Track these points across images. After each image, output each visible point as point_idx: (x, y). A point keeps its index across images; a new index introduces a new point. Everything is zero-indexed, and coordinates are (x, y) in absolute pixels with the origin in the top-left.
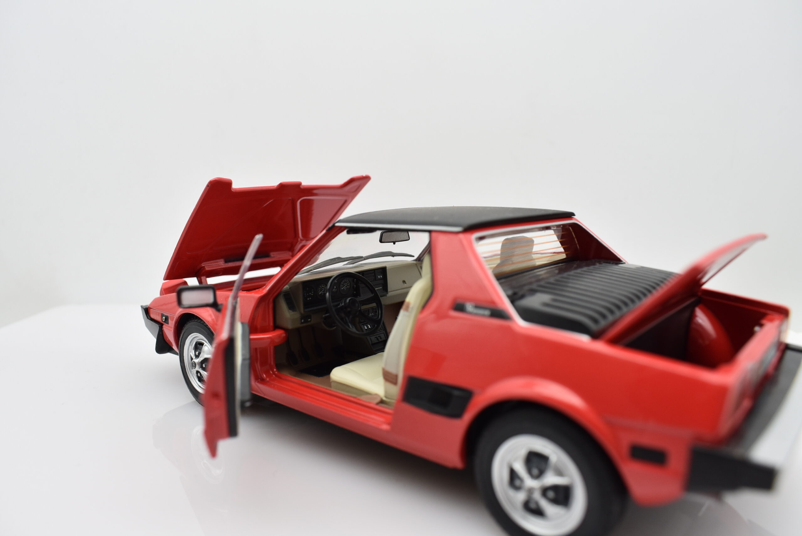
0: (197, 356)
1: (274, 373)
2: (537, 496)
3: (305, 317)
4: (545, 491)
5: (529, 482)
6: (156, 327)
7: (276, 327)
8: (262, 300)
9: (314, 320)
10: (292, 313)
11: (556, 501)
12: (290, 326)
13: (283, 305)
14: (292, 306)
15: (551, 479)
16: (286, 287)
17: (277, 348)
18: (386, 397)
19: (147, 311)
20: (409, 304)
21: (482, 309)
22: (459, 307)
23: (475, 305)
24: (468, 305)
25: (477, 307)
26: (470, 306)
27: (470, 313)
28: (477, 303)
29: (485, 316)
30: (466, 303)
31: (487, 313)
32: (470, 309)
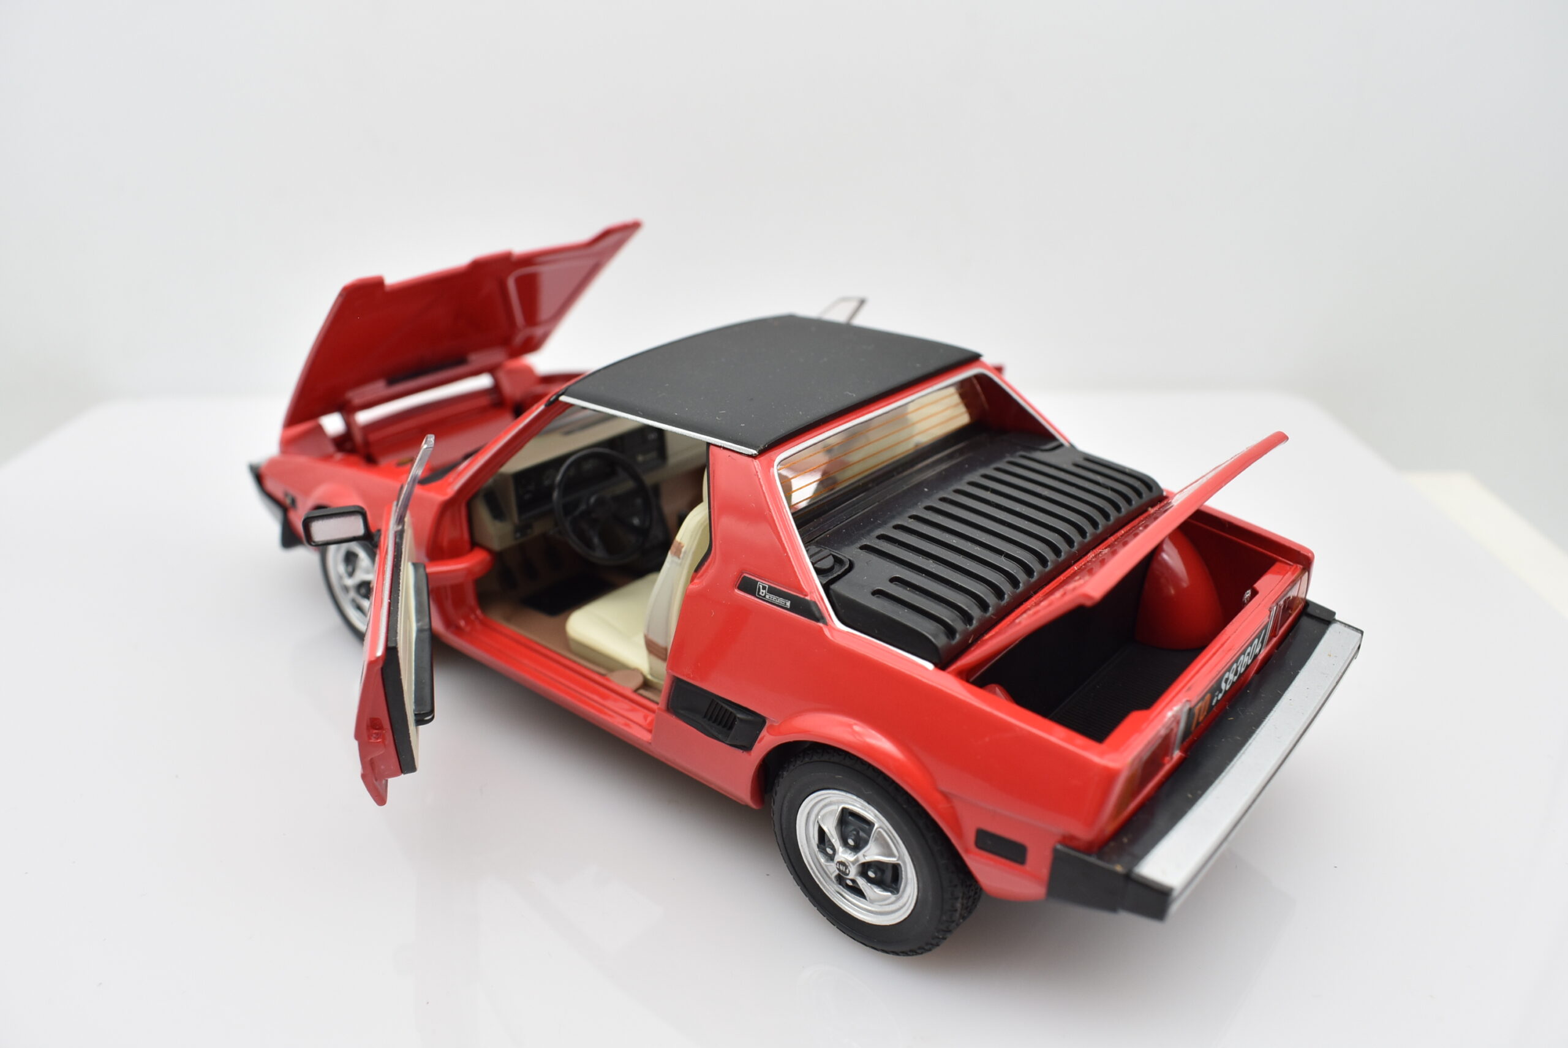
0: (351, 574)
1: (477, 617)
2: (853, 873)
3: (522, 529)
4: (864, 868)
5: (843, 855)
6: (279, 513)
7: (475, 544)
8: (448, 506)
9: (538, 528)
10: (499, 525)
11: (878, 882)
12: (496, 545)
13: (483, 513)
14: (498, 513)
15: (872, 853)
16: (490, 481)
17: (479, 582)
18: (651, 674)
19: (259, 476)
20: (680, 546)
21: (780, 597)
22: (749, 586)
23: (769, 587)
24: (760, 584)
25: (771, 591)
26: (764, 588)
27: (763, 599)
28: (772, 585)
29: (786, 609)
30: (758, 582)
31: (788, 604)
32: (763, 592)
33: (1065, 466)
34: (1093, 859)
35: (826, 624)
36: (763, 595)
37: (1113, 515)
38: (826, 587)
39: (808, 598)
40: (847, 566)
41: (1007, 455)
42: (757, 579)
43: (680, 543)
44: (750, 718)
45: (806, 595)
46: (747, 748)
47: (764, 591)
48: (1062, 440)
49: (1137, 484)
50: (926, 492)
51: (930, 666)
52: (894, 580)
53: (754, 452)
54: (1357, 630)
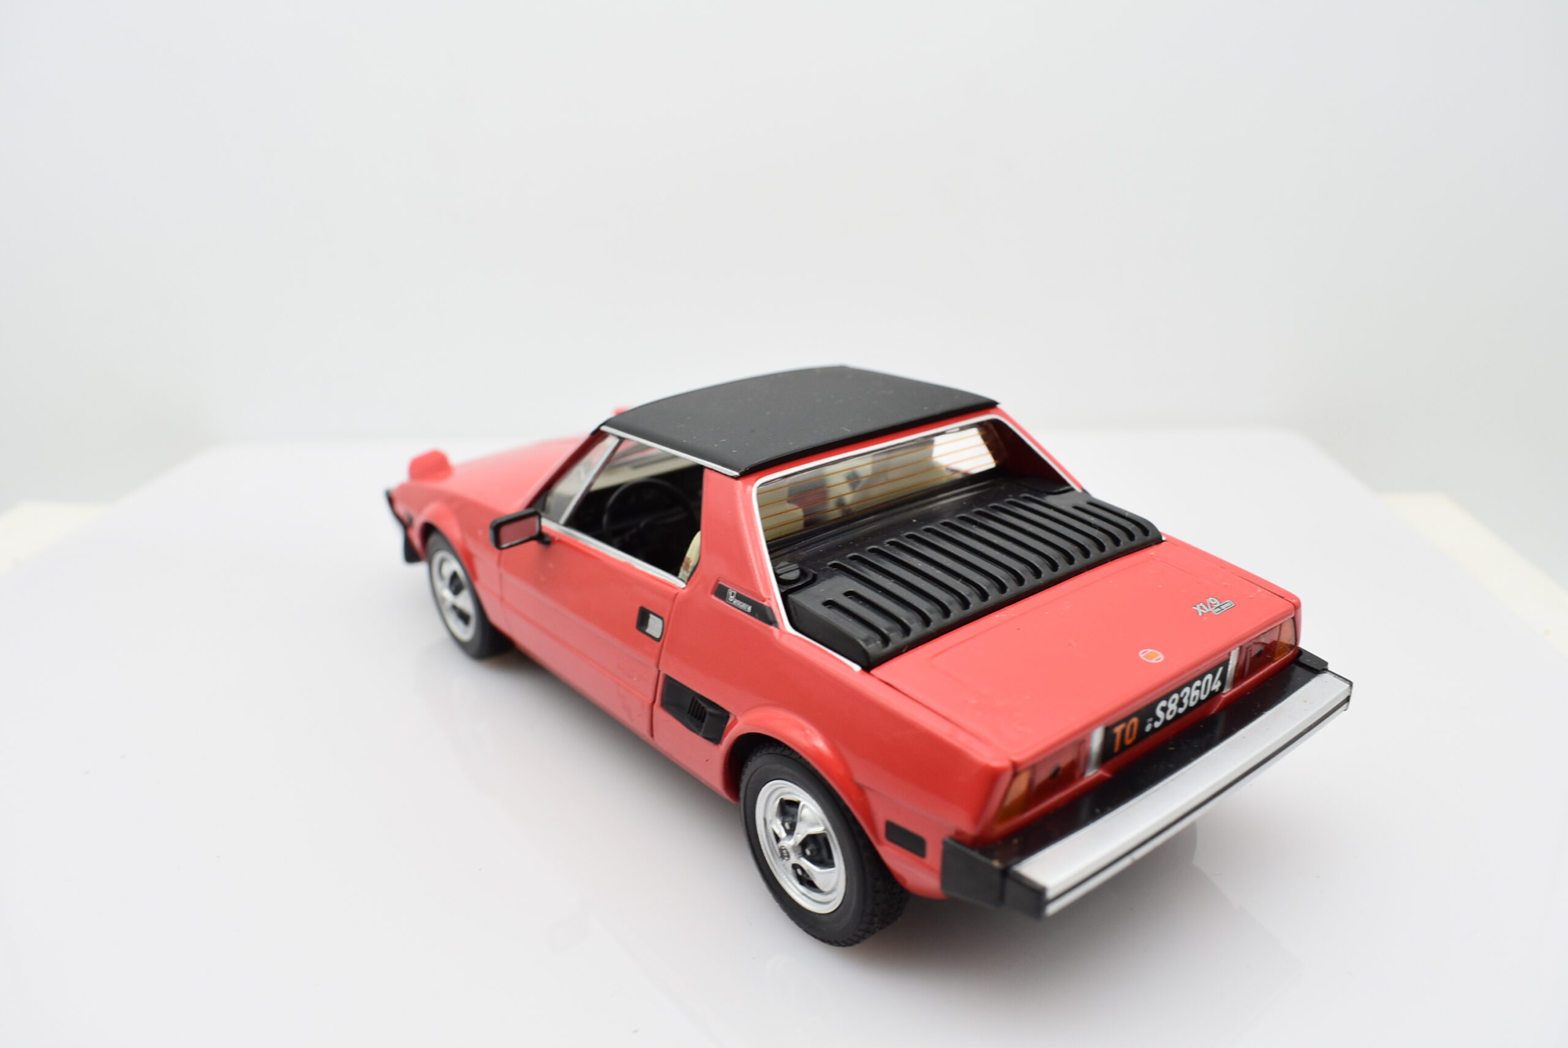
21: (745, 602)
22: (721, 592)
23: (738, 594)
24: (730, 592)
25: (739, 597)
26: (733, 594)
27: (731, 604)
28: (740, 592)
29: (747, 613)
30: (728, 588)
31: (749, 609)
32: (731, 598)
33: (1063, 507)
34: (975, 854)
35: (777, 627)
36: (731, 600)
37: (1094, 553)
38: (784, 596)
39: (765, 603)
40: (809, 579)
41: (1011, 496)
42: (728, 586)
43: (689, 559)
44: (717, 712)
45: (764, 601)
46: (716, 740)
47: (733, 597)
48: (1073, 485)
49: (1131, 527)
50: (915, 523)
51: (857, 668)
52: (849, 594)
53: (736, 474)
54: (1346, 680)
